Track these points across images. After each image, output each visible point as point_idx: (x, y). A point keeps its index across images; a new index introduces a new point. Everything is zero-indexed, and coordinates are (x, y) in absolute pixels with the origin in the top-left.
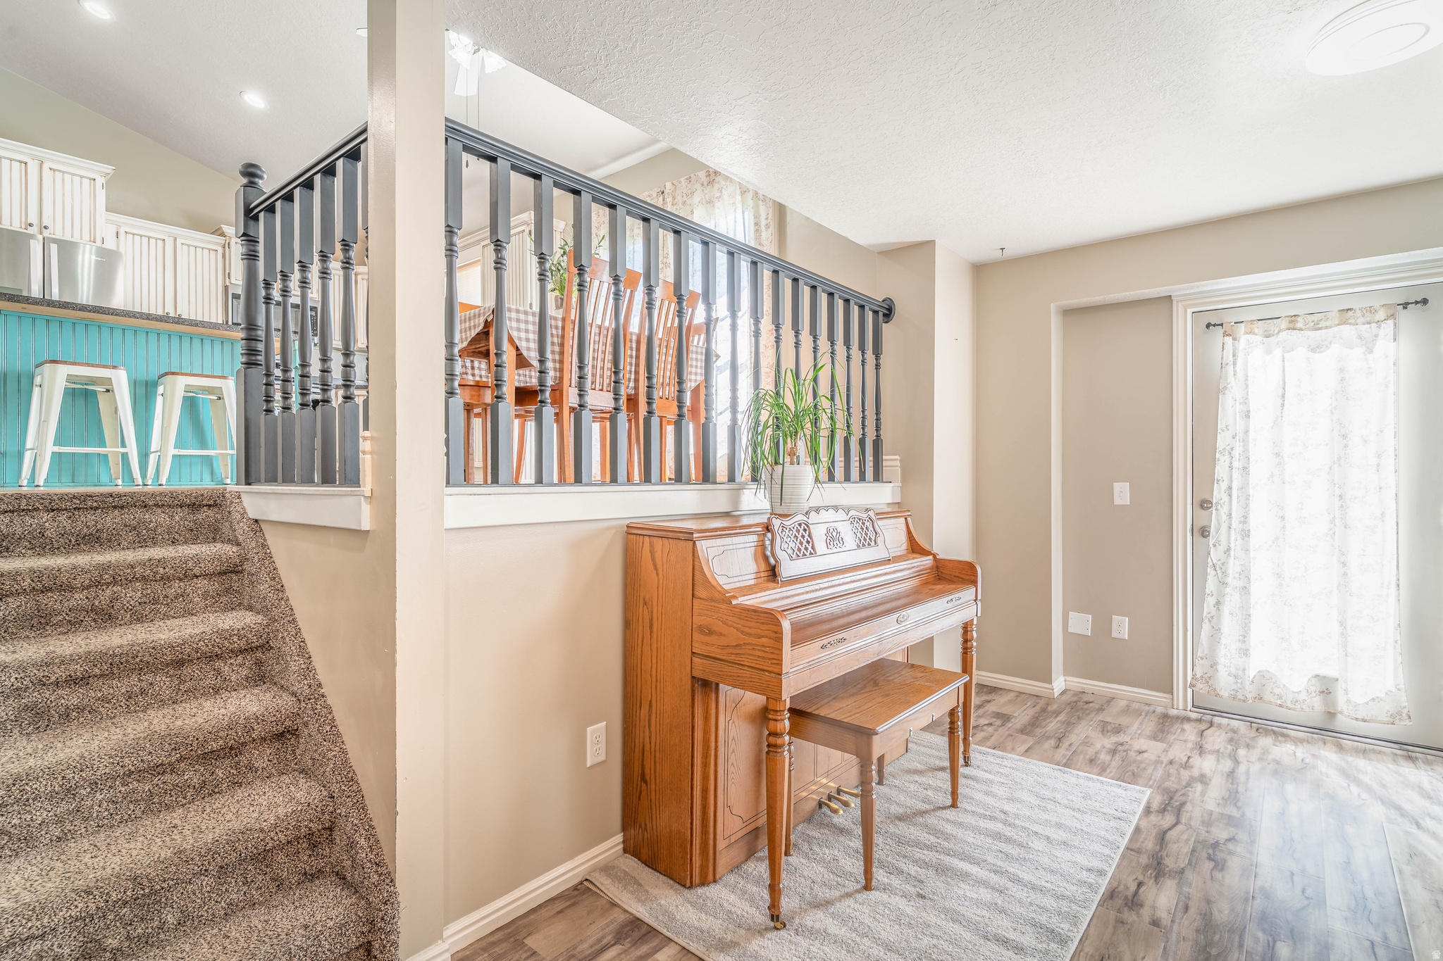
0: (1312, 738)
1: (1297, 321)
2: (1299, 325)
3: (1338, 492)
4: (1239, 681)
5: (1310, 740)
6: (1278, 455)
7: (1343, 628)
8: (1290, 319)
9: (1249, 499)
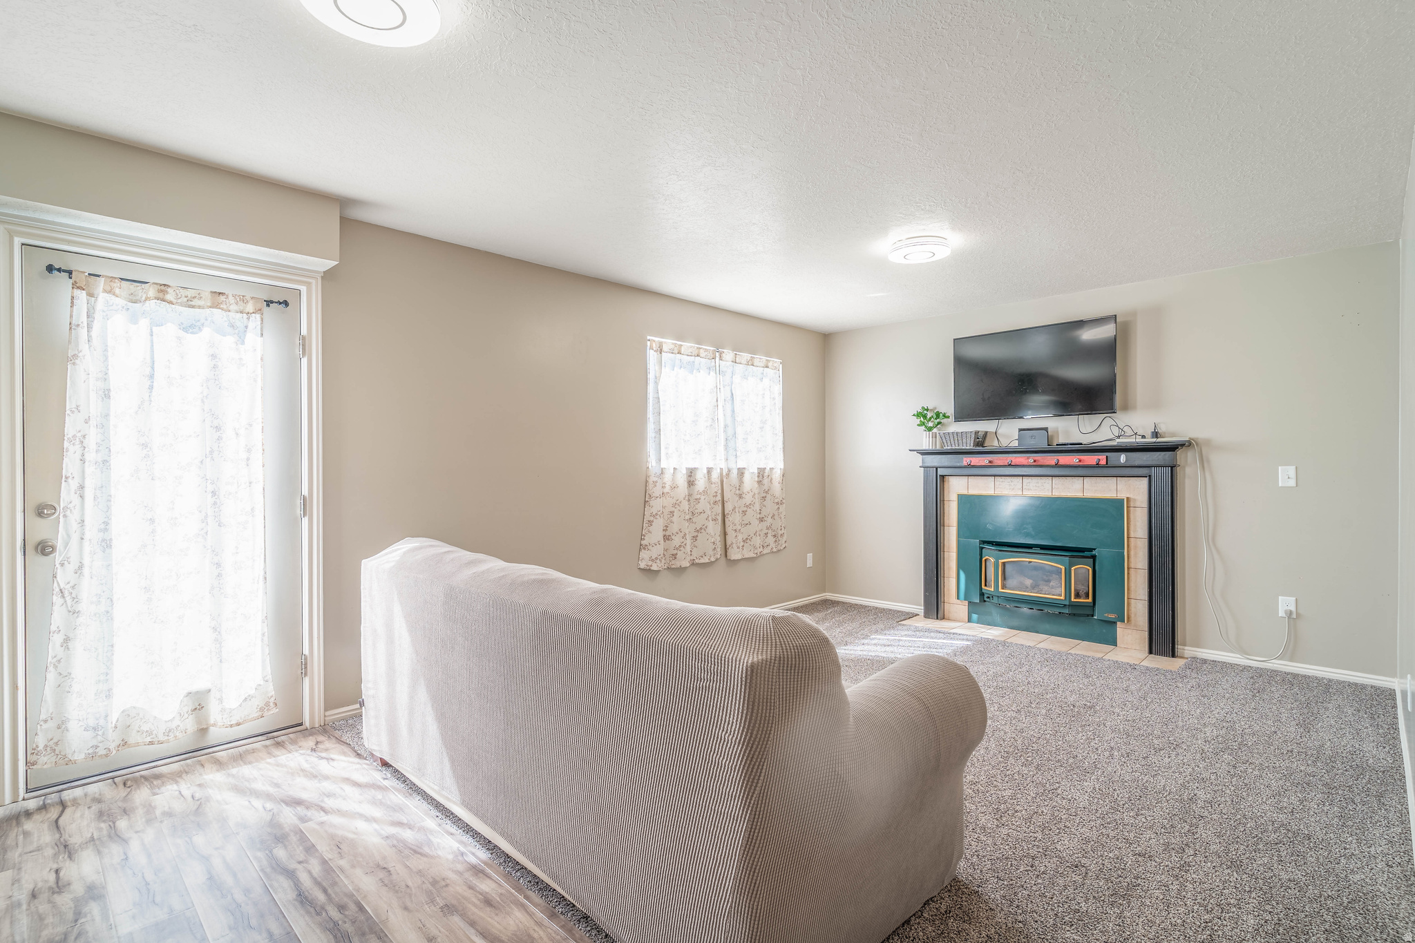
0: (188, 765)
1: (167, 293)
2: (169, 297)
3: (210, 488)
4: (100, 733)
5: (187, 769)
6: (145, 446)
7: (217, 633)
8: (160, 288)
9: (110, 501)
